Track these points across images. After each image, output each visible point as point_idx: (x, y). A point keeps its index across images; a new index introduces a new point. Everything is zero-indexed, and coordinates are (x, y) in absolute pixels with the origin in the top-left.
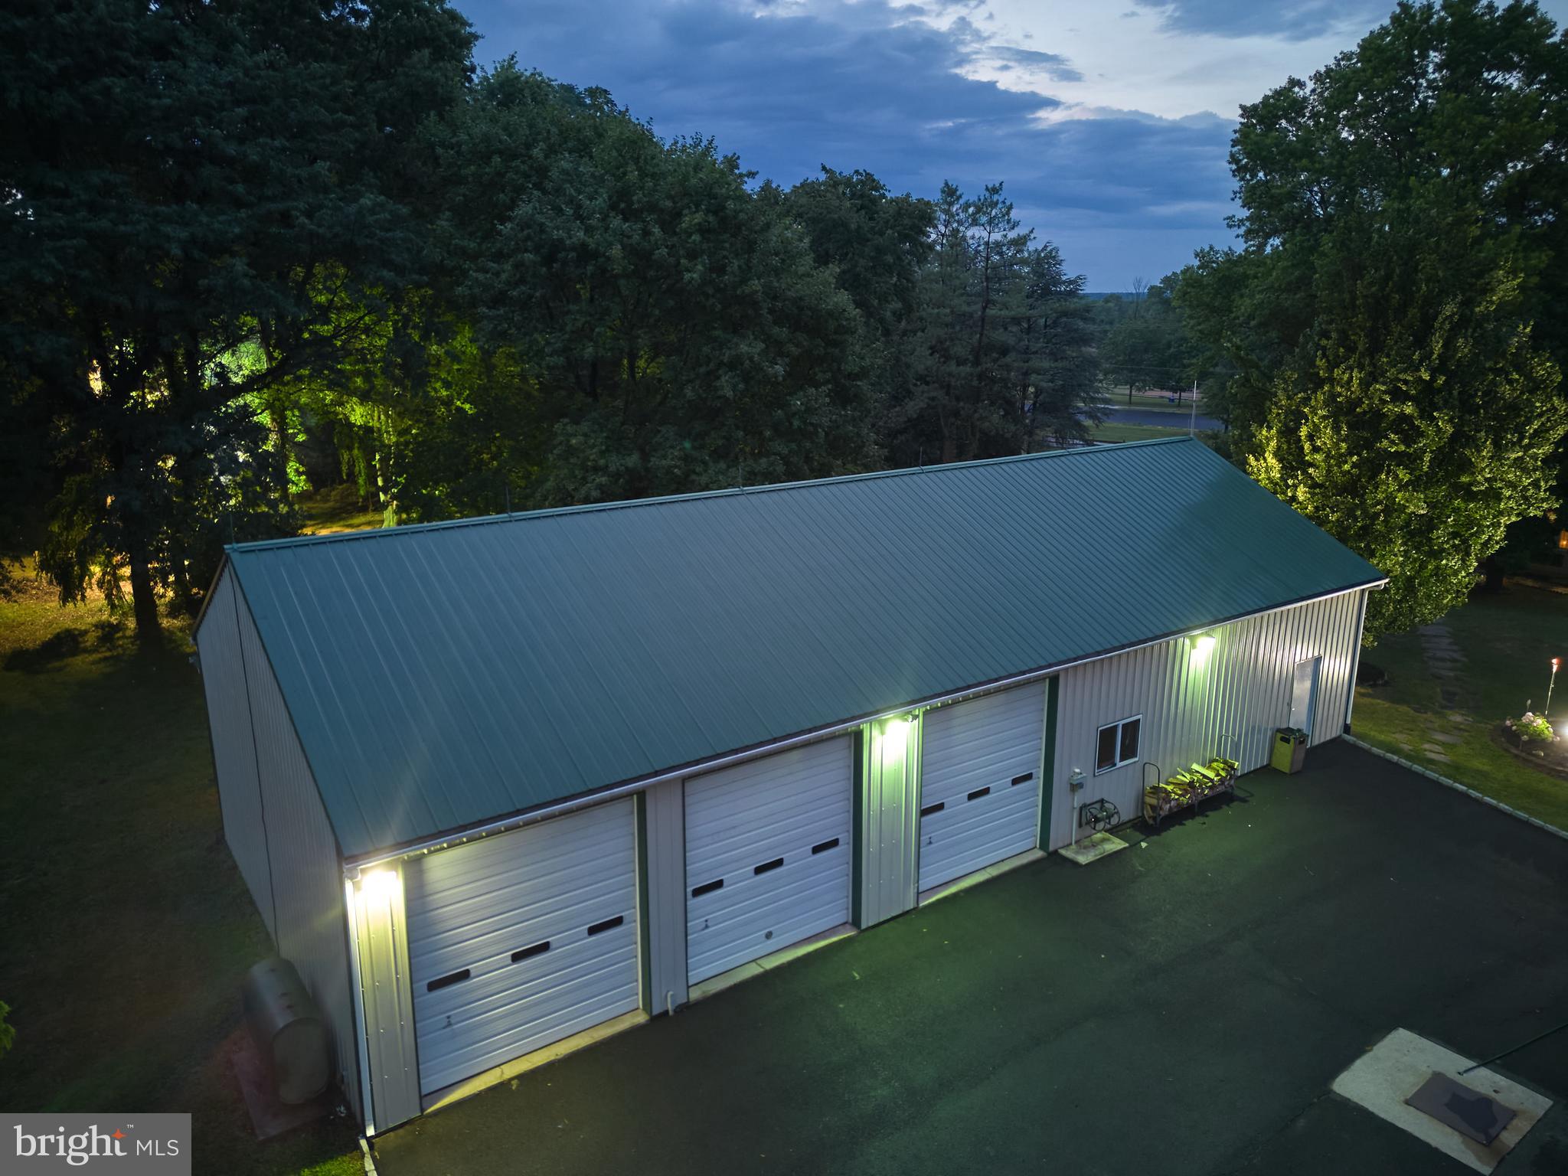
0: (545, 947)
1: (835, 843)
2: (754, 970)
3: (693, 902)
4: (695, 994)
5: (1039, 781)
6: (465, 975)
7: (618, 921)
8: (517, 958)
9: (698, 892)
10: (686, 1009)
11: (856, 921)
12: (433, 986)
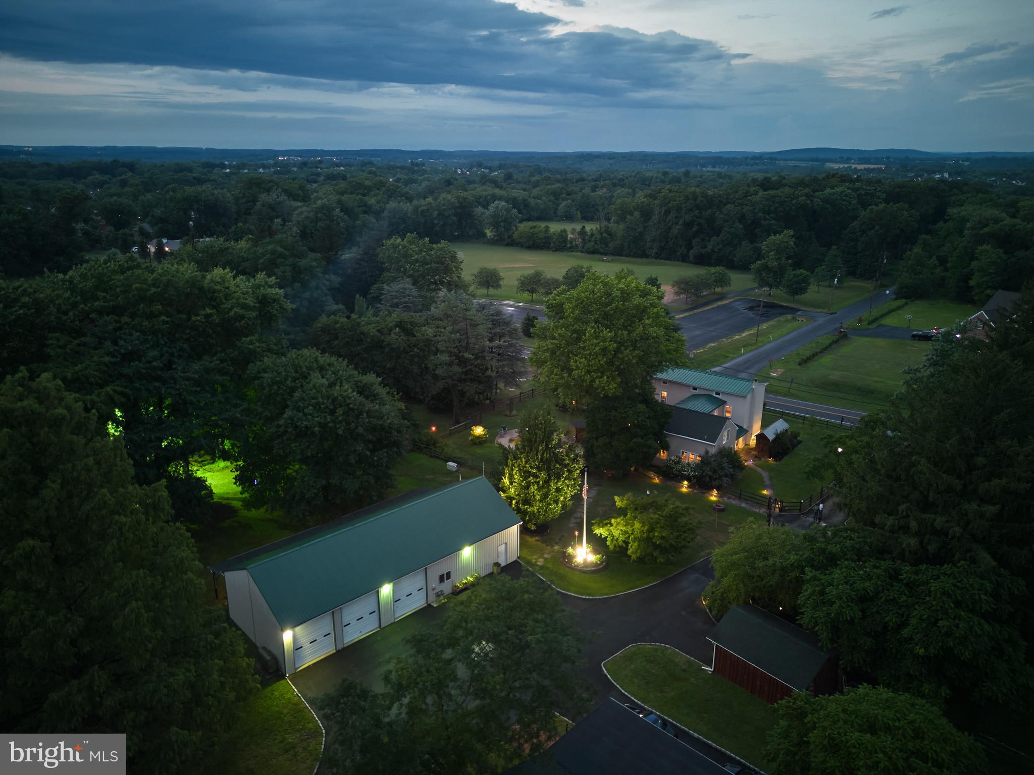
0: (316, 640)
1: (374, 612)
2: (358, 639)
3: (344, 628)
4: (345, 646)
5: (425, 589)
6: (302, 647)
7: (329, 634)
8: (311, 643)
9: (345, 626)
10: (344, 649)
11: (380, 626)
12: (296, 650)
